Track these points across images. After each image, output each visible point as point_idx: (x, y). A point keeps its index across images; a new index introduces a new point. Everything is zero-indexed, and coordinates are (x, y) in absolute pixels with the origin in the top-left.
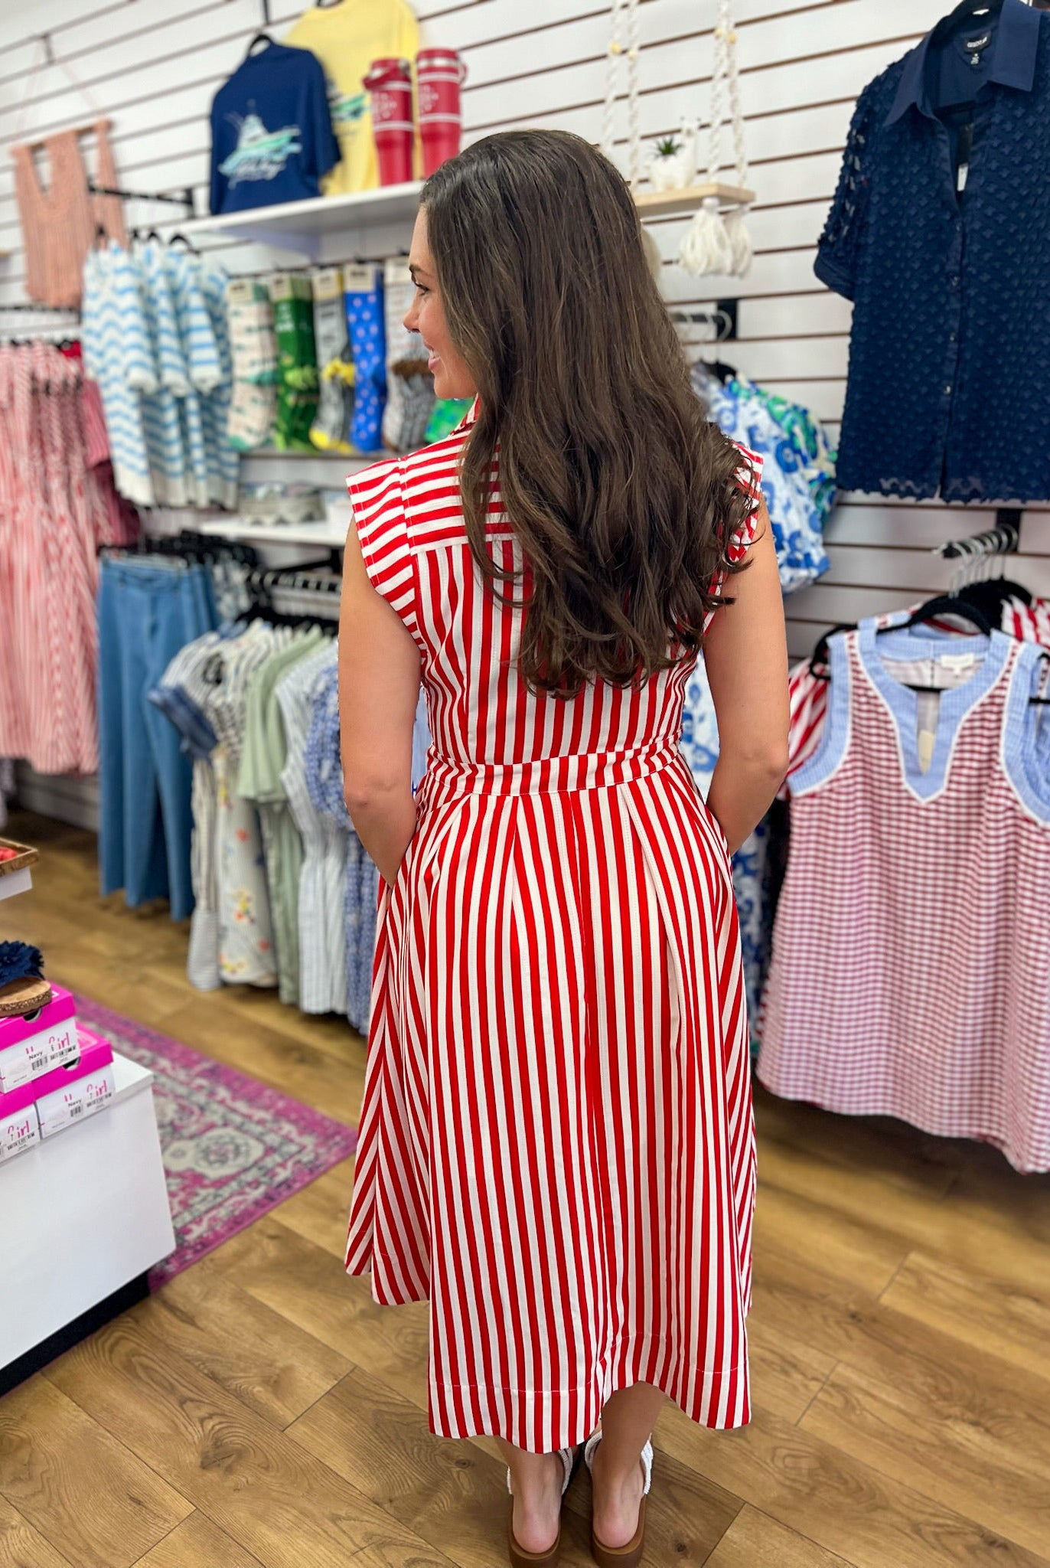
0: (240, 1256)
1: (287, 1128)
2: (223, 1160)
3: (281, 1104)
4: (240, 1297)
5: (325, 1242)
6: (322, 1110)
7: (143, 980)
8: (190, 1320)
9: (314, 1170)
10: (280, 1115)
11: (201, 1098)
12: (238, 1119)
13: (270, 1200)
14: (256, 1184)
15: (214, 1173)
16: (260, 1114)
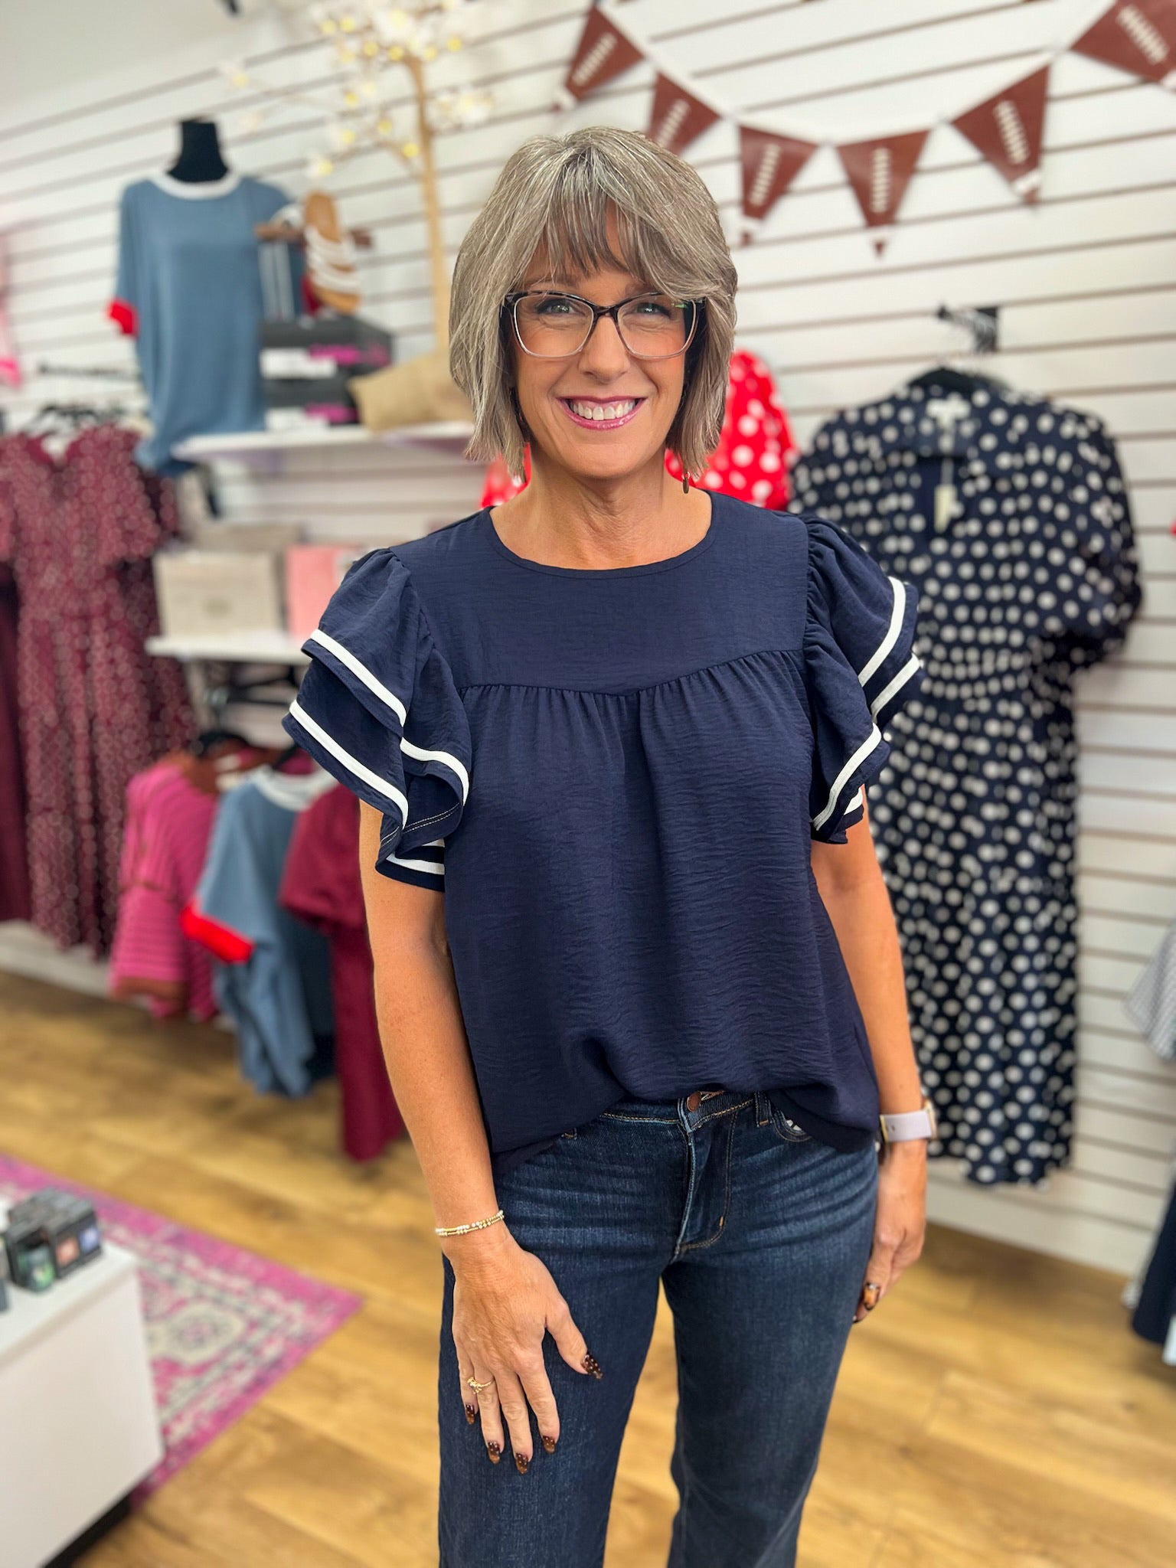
0: (232, 1455)
1: (271, 1297)
2: (200, 1341)
3: (260, 1270)
4: (240, 1507)
5: (328, 1427)
6: (307, 1271)
7: (87, 1137)
8: (181, 1538)
9: (306, 1344)
10: (261, 1282)
11: (166, 1270)
12: (210, 1292)
13: (259, 1384)
14: (240, 1367)
15: (192, 1357)
16: (238, 1283)
